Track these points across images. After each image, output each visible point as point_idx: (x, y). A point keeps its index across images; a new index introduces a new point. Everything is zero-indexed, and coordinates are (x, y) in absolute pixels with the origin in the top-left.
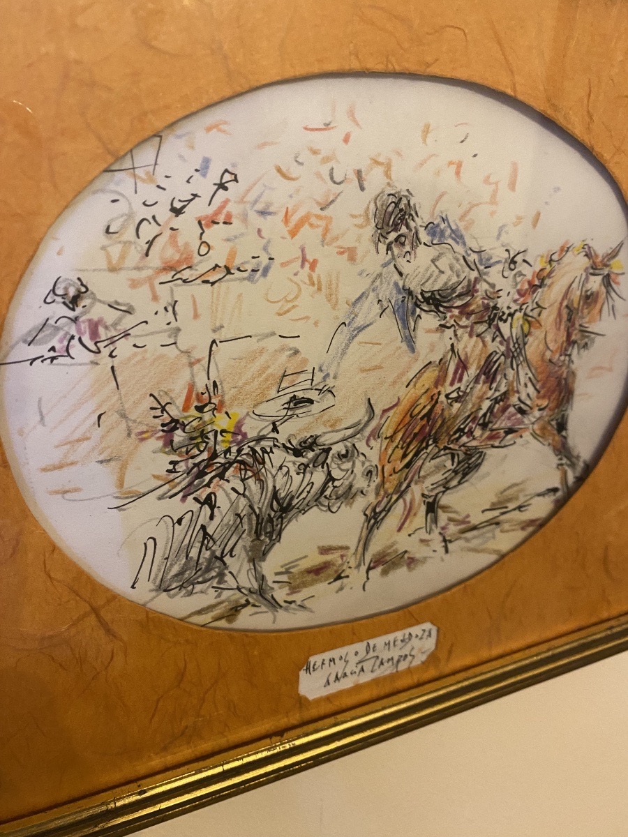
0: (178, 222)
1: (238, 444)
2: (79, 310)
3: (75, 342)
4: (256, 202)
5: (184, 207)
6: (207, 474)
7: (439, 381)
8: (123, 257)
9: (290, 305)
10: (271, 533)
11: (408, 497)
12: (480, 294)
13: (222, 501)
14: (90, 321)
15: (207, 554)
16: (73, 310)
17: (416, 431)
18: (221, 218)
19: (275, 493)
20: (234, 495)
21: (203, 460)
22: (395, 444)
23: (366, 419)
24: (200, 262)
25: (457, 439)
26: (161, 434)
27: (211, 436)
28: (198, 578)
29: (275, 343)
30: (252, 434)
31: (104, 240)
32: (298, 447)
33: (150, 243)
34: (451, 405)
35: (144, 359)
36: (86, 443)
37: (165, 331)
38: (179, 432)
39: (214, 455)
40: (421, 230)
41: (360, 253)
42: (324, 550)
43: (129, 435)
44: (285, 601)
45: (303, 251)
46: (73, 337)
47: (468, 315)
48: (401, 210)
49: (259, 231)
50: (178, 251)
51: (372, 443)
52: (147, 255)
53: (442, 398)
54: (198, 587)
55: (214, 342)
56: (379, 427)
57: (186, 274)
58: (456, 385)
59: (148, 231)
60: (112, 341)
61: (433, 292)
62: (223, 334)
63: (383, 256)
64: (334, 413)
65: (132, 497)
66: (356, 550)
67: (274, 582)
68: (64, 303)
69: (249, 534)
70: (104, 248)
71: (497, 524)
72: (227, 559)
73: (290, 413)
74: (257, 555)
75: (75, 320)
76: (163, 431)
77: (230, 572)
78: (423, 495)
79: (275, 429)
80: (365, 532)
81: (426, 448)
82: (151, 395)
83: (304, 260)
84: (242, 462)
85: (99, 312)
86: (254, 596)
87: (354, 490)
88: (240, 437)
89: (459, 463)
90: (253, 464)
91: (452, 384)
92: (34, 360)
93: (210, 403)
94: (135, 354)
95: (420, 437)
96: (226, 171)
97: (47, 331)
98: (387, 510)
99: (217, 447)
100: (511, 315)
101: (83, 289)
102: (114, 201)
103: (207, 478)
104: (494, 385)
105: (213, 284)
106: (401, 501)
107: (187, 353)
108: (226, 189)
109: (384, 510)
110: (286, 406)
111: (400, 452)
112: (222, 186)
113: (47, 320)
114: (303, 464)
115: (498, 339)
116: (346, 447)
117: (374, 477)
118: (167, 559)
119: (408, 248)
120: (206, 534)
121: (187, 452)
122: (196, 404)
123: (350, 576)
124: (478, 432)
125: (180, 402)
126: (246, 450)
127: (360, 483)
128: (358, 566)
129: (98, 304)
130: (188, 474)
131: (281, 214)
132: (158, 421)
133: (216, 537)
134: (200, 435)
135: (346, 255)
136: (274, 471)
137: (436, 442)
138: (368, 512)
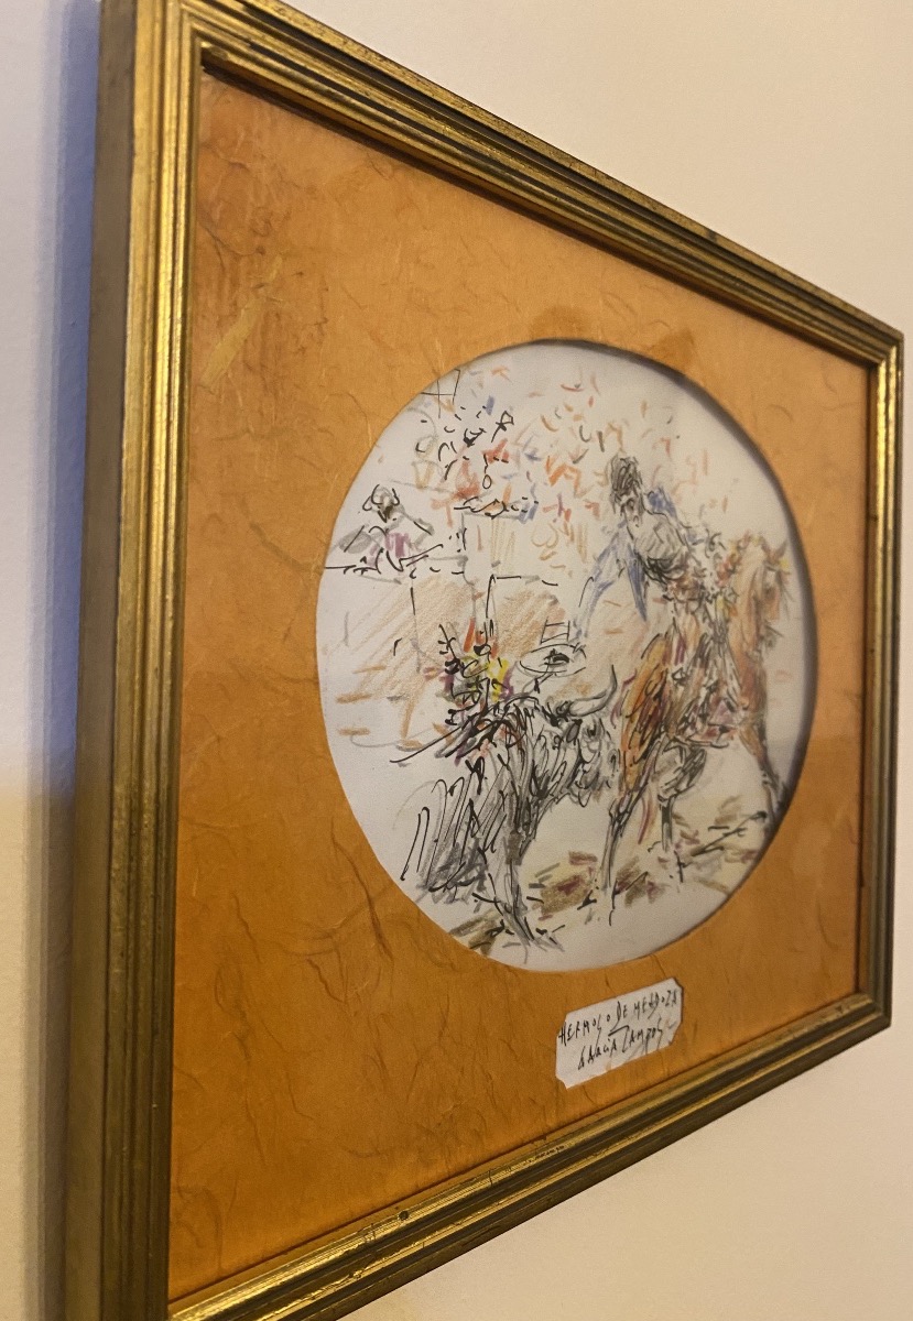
0: (469, 452)
1: (506, 699)
2: (390, 522)
3: (383, 555)
4: (526, 446)
5: (474, 439)
6: (479, 732)
7: (665, 658)
8: (428, 476)
9: (550, 551)
10: (528, 824)
11: (646, 796)
12: (690, 570)
13: (489, 770)
14: (397, 535)
15: (471, 843)
16: (385, 521)
17: (650, 713)
18: (501, 456)
19: (534, 769)
20: (499, 765)
21: (476, 714)
22: (634, 726)
23: (610, 690)
24: (484, 495)
25: (684, 729)
26: (444, 674)
27: (484, 684)
28: (460, 877)
29: (538, 588)
30: (517, 691)
31: (413, 456)
32: (555, 713)
33: (449, 467)
34: (676, 687)
35: (437, 585)
36: (381, 672)
37: (456, 558)
38: (458, 675)
39: (485, 711)
40: (645, 497)
41: (602, 508)
42: (576, 859)
43: (418, 670)
44: (538, 931)
45: (560, 498)
46: (381, 551)
47: (684, 589)
48: (630, 476)
49: (528, 474)
50: (469, 480)
51: (616, 721)
52: (446, 478)
53: (669, 678)
54: (462, 890)
55: (492, 577)
56: (620, 703)
57: (474, 504)
58: (680, 665)
59: (448, 456)
61: (656, 560)
62: (500, 569)
63: (618, 518)
64: (585, 677)
65: (413, 749)
66: (603, 864)
67: (528, 898)
68: (379, 513)
69: (509, 824)
70: (414, 464)
71: (722, 848)
72: (488, 853)
73: (550, 670)
74: (515, 857)
75: (385, 532)
76: (446, 670)
77: (490, 875)
78: (659, 797)
79: (537, 688)
80: (611, 839)
81: (659, 736)
82: (441, 626)
83: (561, 509)
84: (508, 723)
85: (405, 528)
86: (509, 916)
87: (600, 779)
88: (507, 692)
89: (687, 760)
90: (516, 729)
91: (676, 663)
92: (348, 568)
93: (486, 645)
94: (431, 579)
95: (654, 721)
96: (506, 413)
97: (362, 540)
98: (629, 812)
99: (489, 700)
100: (715, 597)
101: (396, 502)
102: (423, 421)
103: (479, 736)
104: (708, 672)
105: (493, 517)
106: (640, 801)
107: (471, 584)
108: (505, 429)
109: (626, 811)
110: (547, 661)
111: (638, 737)
112: (502, 426)
113: (363, 527)
114: (558, 736)
115: (707, 621)
116: (594, 721)
117: (617, 765)
118: (436, 841)
119: (636, 513)
120: (473, 813)
121: (464, 701)
122: (475, 644)
123: (598, 901)
124: (699, 725)
125: (463, 638)
126: (512, 710)
127: (606, 772)
128: (605, 887)
129: (406, 519)
130: (463, 728)
131: (544, 462)
132: (443, 659)
133: (481, 819)
134: (475, 683)
135: (591, 510)
136: (534, 740)
137: (666, 730)
138: (612, 812)
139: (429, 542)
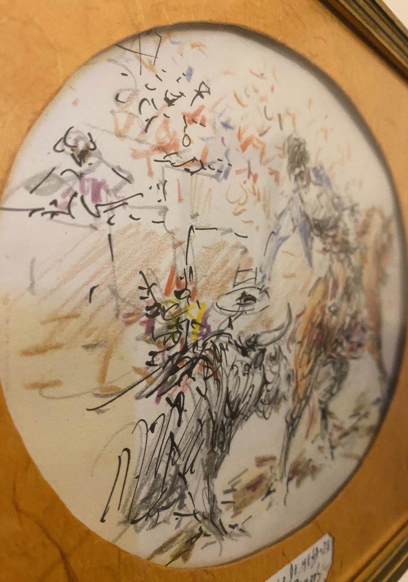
0: (169, 111)
1: (204, 336)
2: (85, 166)
3: (77, 200)
4: (221, 115)
5: (174, 100)
6: (178, 369)
7: (325, 295)
8: (127, 126)
9: (241, 208)
10: (222, 443)
11: (311, 403)
13: (189, 404)
14: (94, 180)
15: (172, 470)
16: (80, 164)
17: (315, 338)
18: (199, 120)
19: (228, 395)
20: (198, 396)
21: (177, 353)
22: (303, 350)
23: (287, 323)
24: (184, 151)
26: (144, 318)
27: (184, 325)
28: (162, 502)
29: (231, 239)
30: (214, 329)
31: (114, 106)
32: (245, 346)
33: (149, 121)
34: (331, 318)
35: (138, 232)
36: (74, 321)
37: (156, 208)
38: (159, 318)
39: (185, 349)
40: (312, 171)
41: (281, 177)
42: (261, 462)
43: (117, 315)
44: (231, 526)
45: (249, 163)
46: (75, 194)
47: (337, 243)
48: (301, 153)
49: (223, 139)
50: (169, 136)
51: (291, 347)
52: (146, 131)
54: (163, 514)
55: (191, 228)
56: (294, 332)
57: (174, 159)
58: (334, 301)
59: (148, 111)
60: (111, 207)
62: (198, 222)
63: (293, 185)
64: (269, 313)
65: (112, 395)
66: (280, 460)
67: (223, 503)
68: (73, 155)
69: (207, 446)
70: (112, 112)
71: (357, 429)
72: (188, 476)
73: (241, 309)
74: (211, 471)
75: (80, 176)
76: (147, 315)
77: (189, 493)
78: (320, 401)
79: (230, 325)
80: (286, 439)
81: (320, 355)
82: (141, 272)
83: (250, 173)
84: (206, 358)
85: (102, 173)
86: (206, 522)
87: (280, 395)
88: (205, 330)
89: (338, 370)
90: (213, 362)
91: (332, 299)
92: (34, 211)
93: (186, 289)
94: (130, 226)
95: (317, 345)
96: (203, 83)
97: (52, 182)
98: (299, 416)
99: (188, 339)
100: (355, 250)
101: (92, 146)
102: (123, 74)
103: (179, 374)
104: (351, 304)
105: (192, 173)
106: (307, 407)
107: (171, 233)
108: (202, 97)
109: (297, 416)
110: (239, 301)
111: (306, 357)
112: (200, 94)
113: (54, 169)
114: (247, 364)
115: (351, 267)
116: (275, 349)
117: (292, 381)
118: (138, 477)
120: (173, 444)
121: (165, 342)
122: (175, 288)
123: (277, 490)
125: (163, 283)
126: (209, 346)
127: (284, 388)
128: (282, 478)
129: (103, 165)
130: (164, 368)
131: (237, 131)
132: (144, 303)
133: (181, 448)
134: (176, 324)
135: (273, 176)
136: (227, 370)
137: (325, 350)
138: (288, 419)
139: (127, 191)
